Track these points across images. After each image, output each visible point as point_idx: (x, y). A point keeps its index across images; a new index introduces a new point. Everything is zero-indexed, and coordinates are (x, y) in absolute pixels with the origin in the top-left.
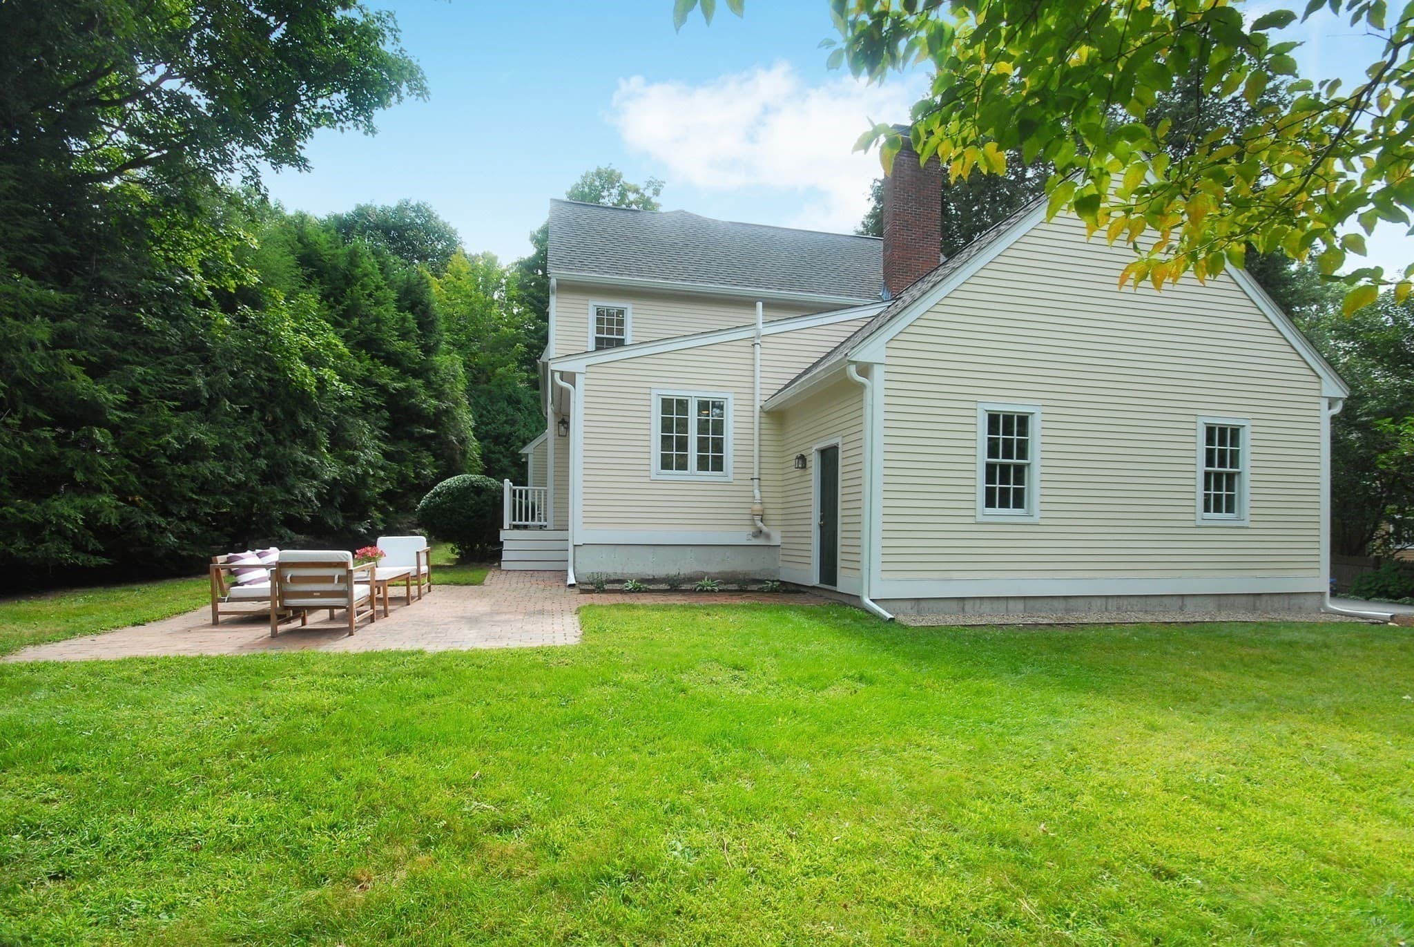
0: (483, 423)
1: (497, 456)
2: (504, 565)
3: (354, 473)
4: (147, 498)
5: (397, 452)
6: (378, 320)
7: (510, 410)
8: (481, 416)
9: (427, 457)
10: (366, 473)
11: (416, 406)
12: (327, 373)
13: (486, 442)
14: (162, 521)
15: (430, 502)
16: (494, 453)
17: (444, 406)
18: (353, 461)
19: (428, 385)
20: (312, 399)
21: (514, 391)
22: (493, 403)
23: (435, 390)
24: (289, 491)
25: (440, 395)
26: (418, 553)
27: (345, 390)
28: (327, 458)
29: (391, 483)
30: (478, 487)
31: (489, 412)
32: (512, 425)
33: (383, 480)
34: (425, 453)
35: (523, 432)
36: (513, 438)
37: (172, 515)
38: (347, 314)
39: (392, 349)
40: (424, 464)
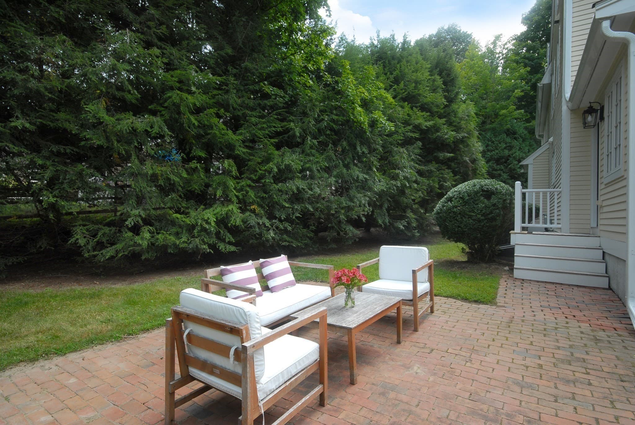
0: (488, 151)
1: (499, 172)
2: (516, 273)
3: (395, 185)
4: (260, 206)
5: (428, 171)
6: (417, 82)
7: (508, 140)
8: (487, 146)
9: (448, 173)
10: (404, 186)
11: (442, 137)
12: (377, 115)
13: (490, 164)
14: (268, 223)
15: (443, 206)
16: (496, 170)
17: (460, 136)
18: (395, 177)
19: (450, 123)
20: (365, 132)
21: (512, 126)
22: (495, 136)
23: (455, 126)
24: (351, 200)
25: (458, 129)
26: (414, 272)
27: (390, 127)
28: (377, 176)
29: (422, 193)
30: (487, 191)
31: (493, 142)
32: (510, 150)
33: (417, 190)
34: (447, 171)
35: (518, 154)
36: (511, 159)
37: (275, 218)
38: (397, 81)
39: (425, 100)
40: (446, 178)
